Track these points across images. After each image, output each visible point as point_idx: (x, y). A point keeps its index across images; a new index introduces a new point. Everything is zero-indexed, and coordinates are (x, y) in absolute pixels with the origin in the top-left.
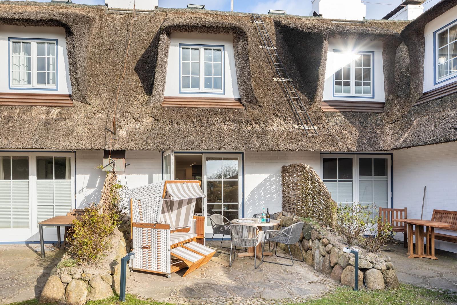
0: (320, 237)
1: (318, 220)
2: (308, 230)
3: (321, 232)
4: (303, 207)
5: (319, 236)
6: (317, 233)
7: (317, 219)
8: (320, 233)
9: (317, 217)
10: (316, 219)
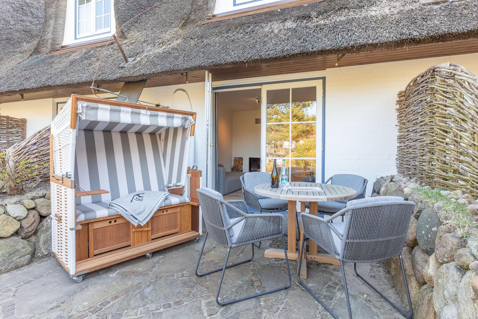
0: (464, 259)
1: (467, 197)
2: (428, 223)
3: (469, 242)
4: (432, 165)
5: (461, 256)
6: (455, 241)
7: (466, 195)
8: (465, 242)
9: (467, 189)
10: (464, 193)
